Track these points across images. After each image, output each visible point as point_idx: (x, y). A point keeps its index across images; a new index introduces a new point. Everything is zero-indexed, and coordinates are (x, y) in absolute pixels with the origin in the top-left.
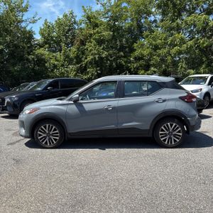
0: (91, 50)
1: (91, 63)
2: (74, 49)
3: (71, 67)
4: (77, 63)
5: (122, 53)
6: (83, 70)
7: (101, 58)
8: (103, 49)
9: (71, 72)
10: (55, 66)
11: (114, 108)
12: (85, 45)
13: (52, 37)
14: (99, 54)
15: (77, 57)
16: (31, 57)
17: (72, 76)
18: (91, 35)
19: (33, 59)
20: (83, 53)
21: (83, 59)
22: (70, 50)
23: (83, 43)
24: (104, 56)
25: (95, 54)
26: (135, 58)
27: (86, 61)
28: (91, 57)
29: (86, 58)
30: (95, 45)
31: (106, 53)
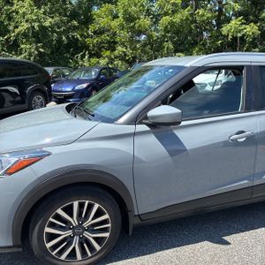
0: (24, 14)
1: (25, 35)
5: (75, 23)
7: (43, 28)
8: (44, 13)
14: (39, 22)
20: (10, 18)
21: (11, 28)
24: (47, 24)
25: (33, 21)
27: (17, 31)
28: (26, 25)
29: (17, 27)
30: (31, 6)
31: (50, 20)
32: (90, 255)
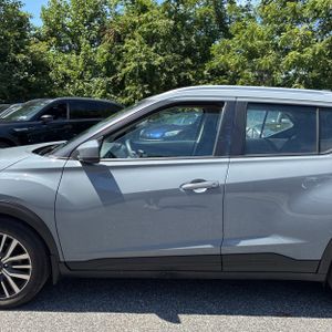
0: (133, 52)
1: (132, 75)
2: (103, 49)
3: (96, 80)
4: (108, 75)
5: (189, 61)
6: (118, 87)
7: (151, 68)
8: (155, 51)
9: (96, 89)
10: (67, 78)
11: (213, 190)
12: (123, 43)
13: (64, 26)
14: (148, 60)
15: (108, 64)
16: (20, 57)
17: (97, 97)
18: (134, 26)
19: (24, 61)
20: (119, 57)
21: (119, 68)
22: (96, 52)
23: (119, 39)
24: (156, 63)
25: (141, 59)
26: (212, 72)
27: (124, 71)
28: (134, 65)
29: (125, 67)
30: (141, 43)
31: (161, 58)
32: (8, 296)
